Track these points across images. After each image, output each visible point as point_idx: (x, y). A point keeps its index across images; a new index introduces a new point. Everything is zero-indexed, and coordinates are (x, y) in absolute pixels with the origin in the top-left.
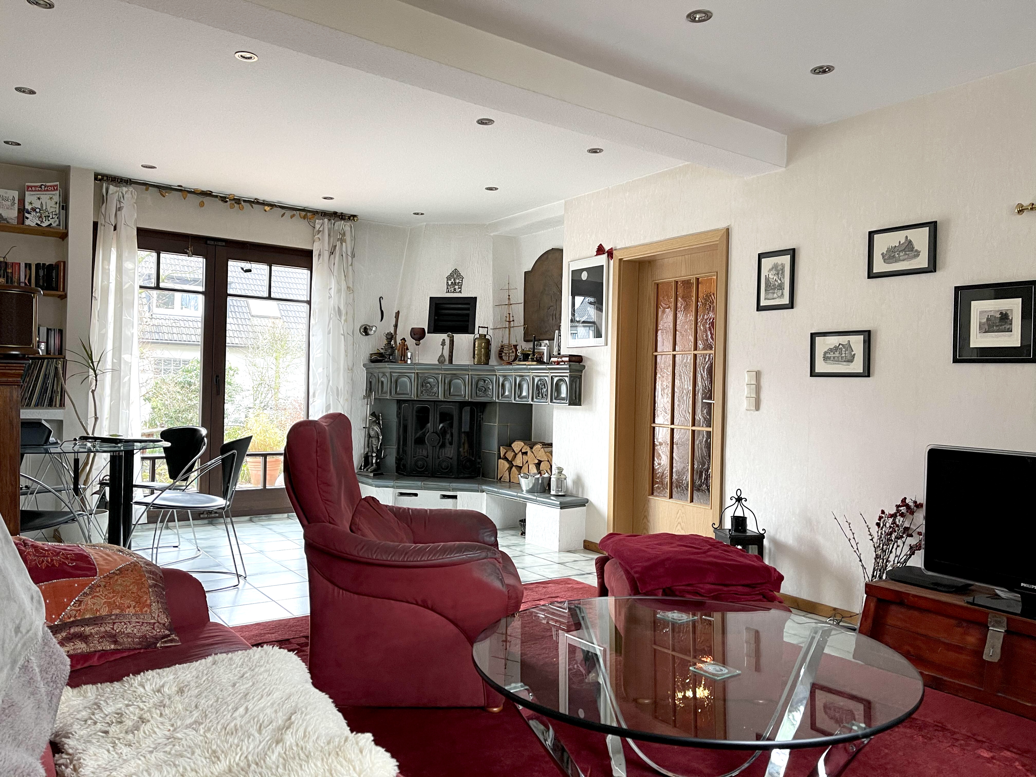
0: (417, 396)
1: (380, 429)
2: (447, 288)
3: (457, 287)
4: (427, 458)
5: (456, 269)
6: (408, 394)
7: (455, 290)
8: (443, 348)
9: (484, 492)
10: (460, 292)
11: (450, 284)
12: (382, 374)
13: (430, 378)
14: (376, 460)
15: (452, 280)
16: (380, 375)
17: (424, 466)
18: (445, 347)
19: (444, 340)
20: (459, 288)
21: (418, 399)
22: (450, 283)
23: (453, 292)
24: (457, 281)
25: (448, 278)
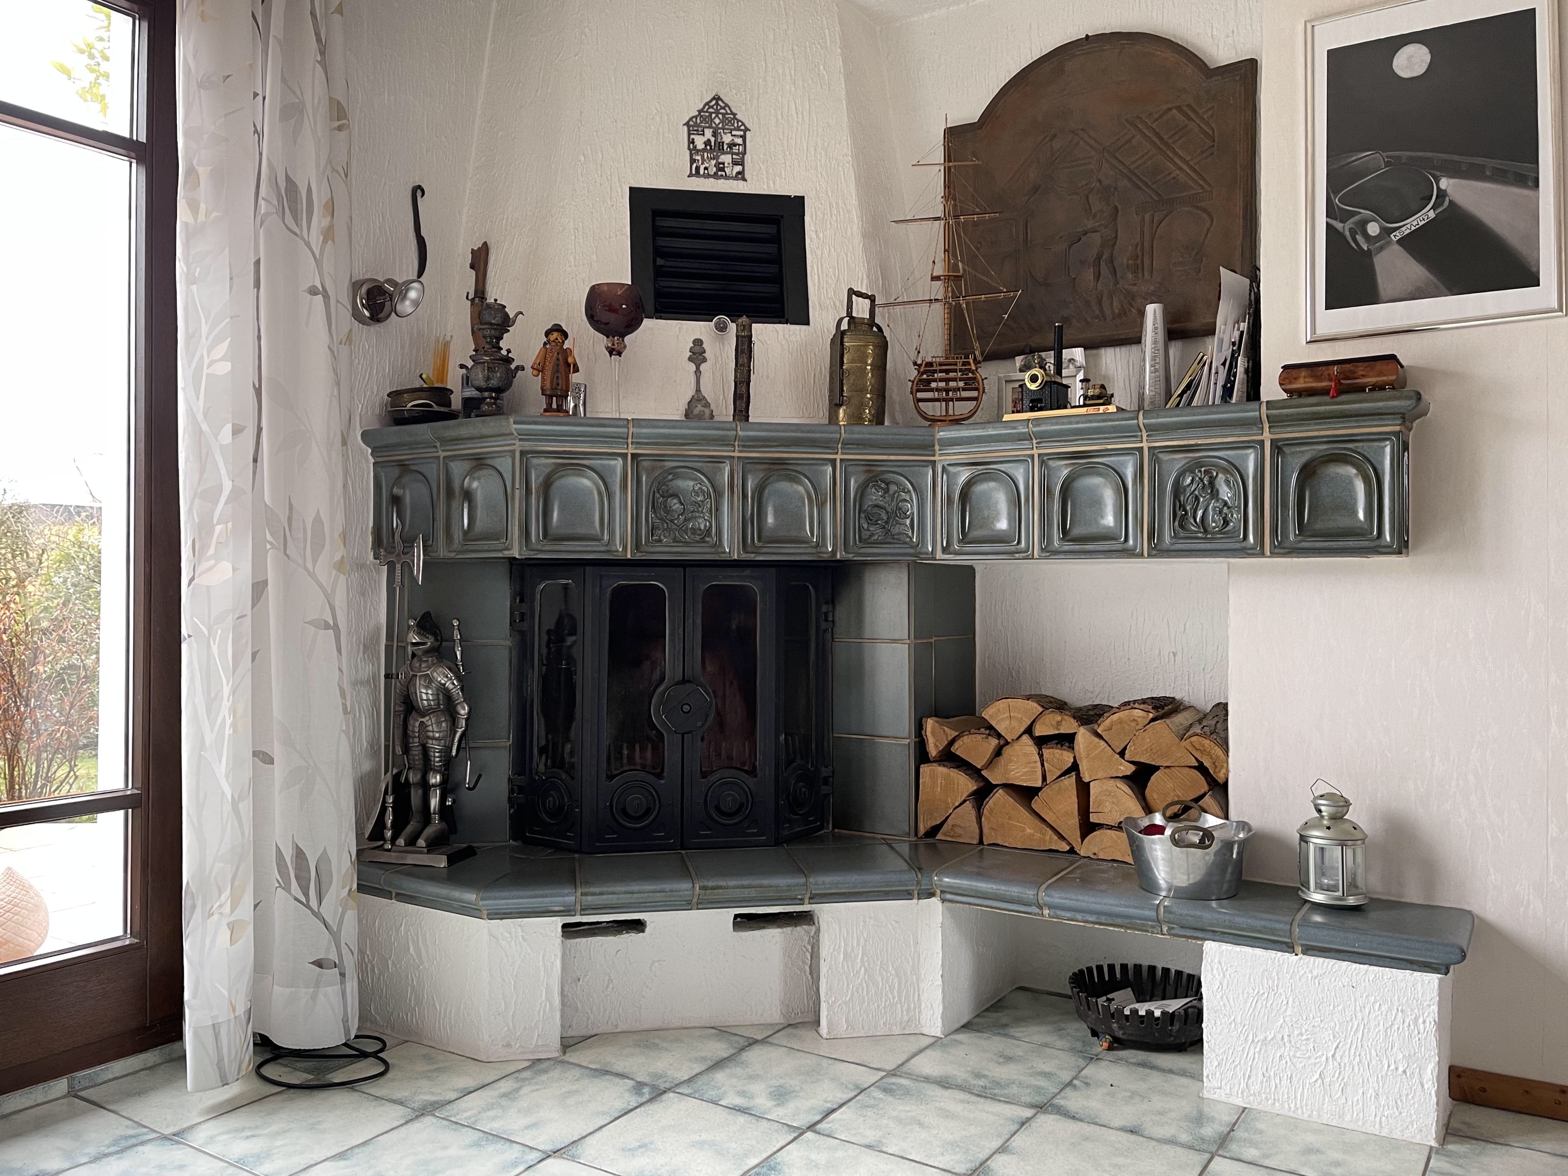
0: (637, 546)
1: (459, 678)
2: (693, 161)
3: (726, 159)
4: (659, 776)
5: (717, 98)
6: (597, 539)
7: (720, 167)
8: (698, 372)
9: (931, 895)
10: (741, 176)
11: (700, 145)
12: (466, 465)
13: (685, 477)
14: (443, 800)
15: (708, 133)
16: (458, 469)
17: (648, 811)
18: (703, 367)
19: (698, 342)
20: (735, 163)
21: (639, 556)
22: (700, 141)
23: (715, 176)
24: (727, 139)
25: (693, 127)
